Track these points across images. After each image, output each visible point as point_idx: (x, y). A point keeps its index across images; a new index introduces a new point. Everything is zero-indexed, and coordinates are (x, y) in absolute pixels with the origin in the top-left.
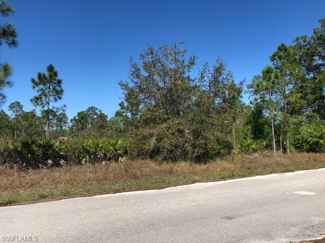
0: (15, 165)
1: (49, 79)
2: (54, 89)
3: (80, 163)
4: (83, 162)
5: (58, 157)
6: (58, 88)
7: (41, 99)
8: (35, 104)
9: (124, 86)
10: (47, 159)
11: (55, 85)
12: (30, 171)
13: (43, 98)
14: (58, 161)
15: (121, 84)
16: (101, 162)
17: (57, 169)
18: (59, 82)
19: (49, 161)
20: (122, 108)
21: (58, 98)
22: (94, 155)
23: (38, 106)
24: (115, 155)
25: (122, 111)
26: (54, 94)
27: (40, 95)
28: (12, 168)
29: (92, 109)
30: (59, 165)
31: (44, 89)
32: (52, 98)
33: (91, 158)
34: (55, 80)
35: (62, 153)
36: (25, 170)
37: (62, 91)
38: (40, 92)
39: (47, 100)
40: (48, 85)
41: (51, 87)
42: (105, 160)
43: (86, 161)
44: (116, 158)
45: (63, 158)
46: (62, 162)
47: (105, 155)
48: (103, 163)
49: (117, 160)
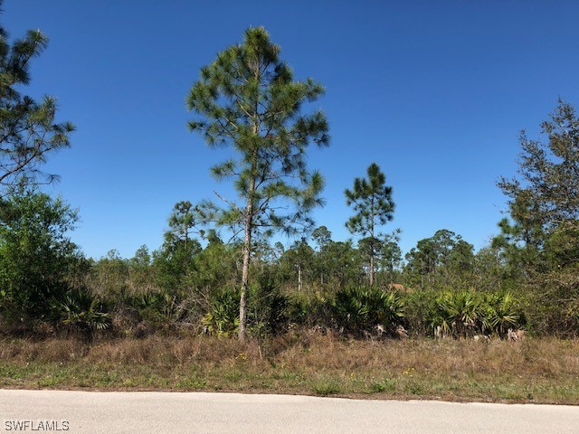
0: (328, 330)
1: (372, 188)
2: (381, 204)
3: (431, 334)
4: (437, 333)
5: (393, 320)
6: (386, 201)
7: (360, 221)
8: (352, 230)
9: (510, 188)
10: (376, 323)
11: (381, 197)
12: (351, 341)
13: (364, 219)
14: (395, 329)
15: (502, 186)
16: (472, 336)
17: (394, 342)
18: (388, 191)
19: (380, 327)
20: (505, 232)
21: (387, 219)
22: (457, 322)
23: (356, 233)
24: (499, 325)
25: (506, 236)
26: (380, 211)
27: (358, 216)
28: (324, 333)
29: (443, 233)
30: (396, 336)
31: (364, 204)
32: (377, 219)
33: (451, 327)
34: (381, 188)
35: (400, 315)
36: (344, 340)
37: (392, 205)
38: (359, 210)
39: (370, 222)
40: (370, 197)
41: (375, 200)
42: (478, 334)
43: (442, 332)
44: (502, 330)
45: (402, 323)
46: (401, 330)
47: (479, 323)
48: (476, 337)
49: (503, 335)
